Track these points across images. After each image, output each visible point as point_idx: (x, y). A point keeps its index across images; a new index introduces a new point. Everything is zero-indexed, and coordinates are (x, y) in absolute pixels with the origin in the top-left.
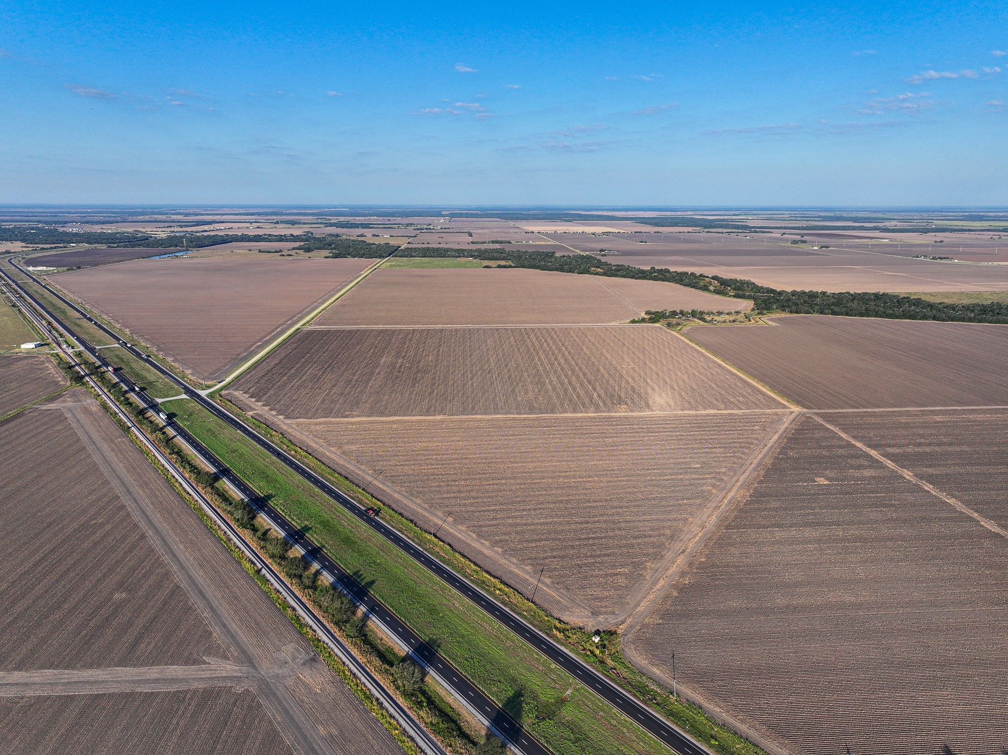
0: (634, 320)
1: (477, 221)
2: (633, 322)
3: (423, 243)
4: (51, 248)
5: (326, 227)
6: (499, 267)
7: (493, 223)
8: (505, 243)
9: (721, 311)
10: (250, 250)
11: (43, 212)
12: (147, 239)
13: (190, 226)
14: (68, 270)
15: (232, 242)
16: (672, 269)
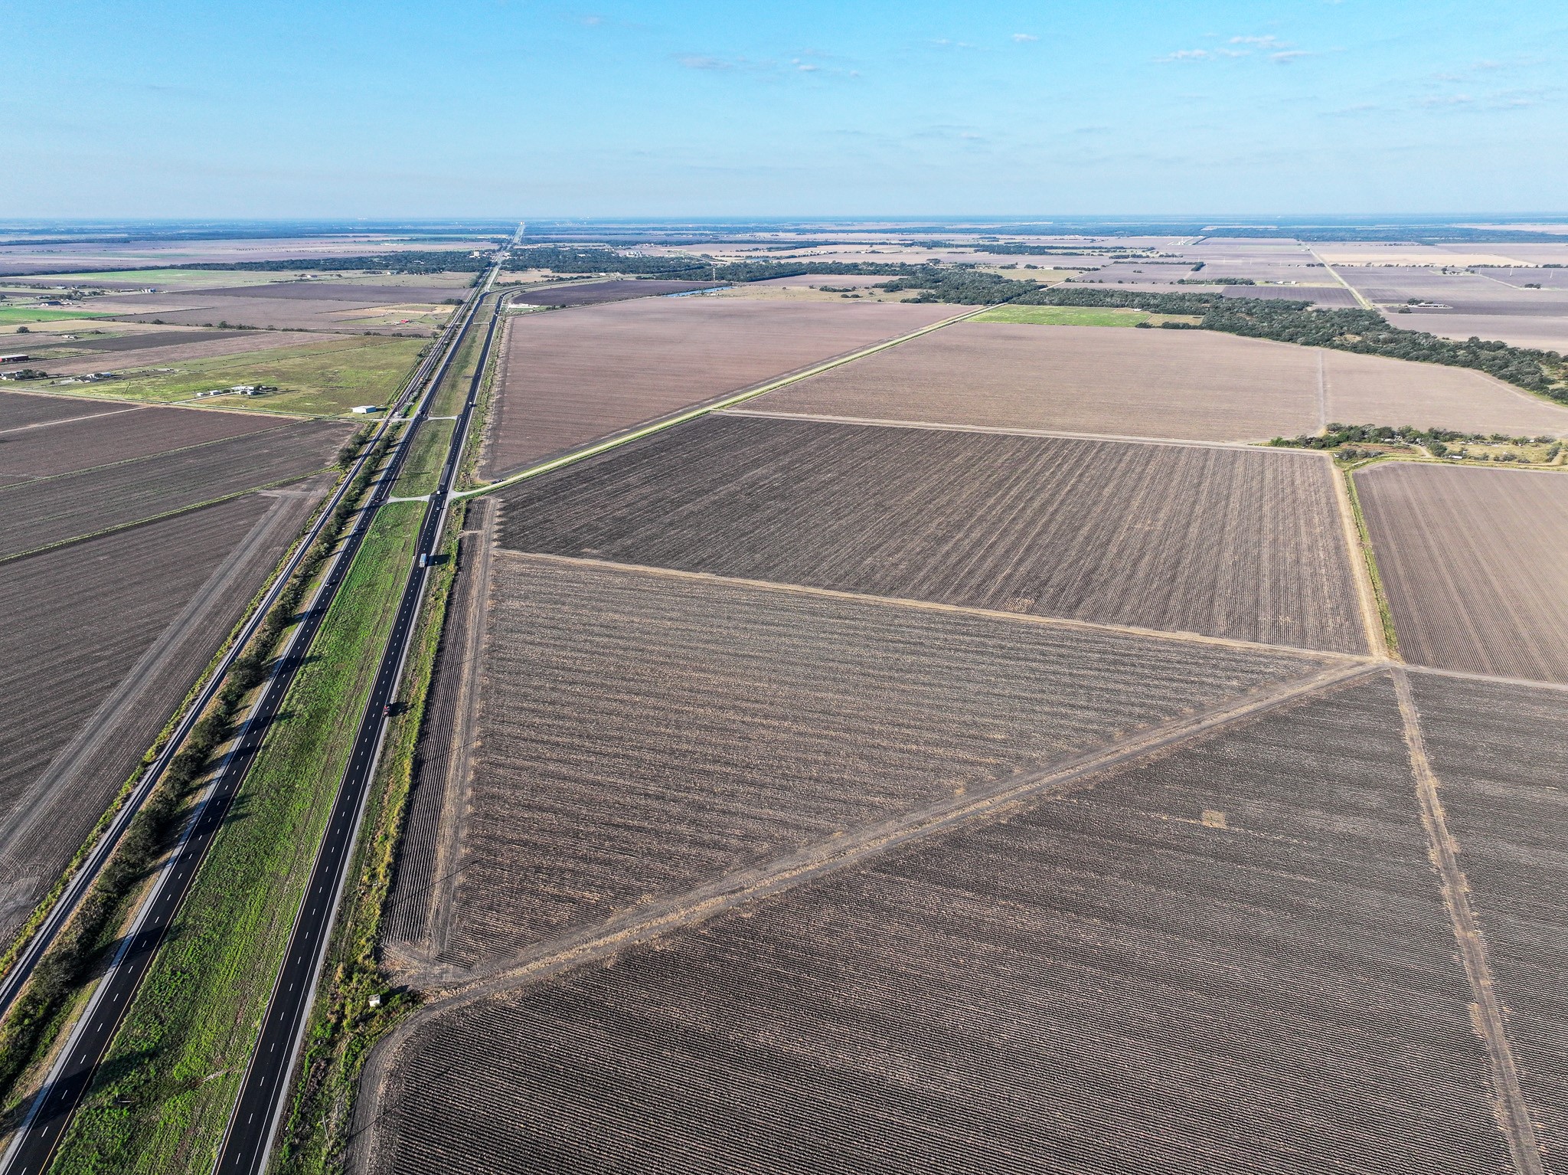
0: (1280, 439)
1: (1240, 244)
2: (1278, 443)
3: (1092, 282)
4: (571, 278)
5: (976, 251)
6: (1166, 326)
7: (1272, 247)
8: (1241, 283)
9: (1502, 434)
10: (811, 287)
11: (620, 229)
12: (703, 268)
13: (783, 249)
14: (548, 309)
15: (805, 273)
16: (1511, 343)
